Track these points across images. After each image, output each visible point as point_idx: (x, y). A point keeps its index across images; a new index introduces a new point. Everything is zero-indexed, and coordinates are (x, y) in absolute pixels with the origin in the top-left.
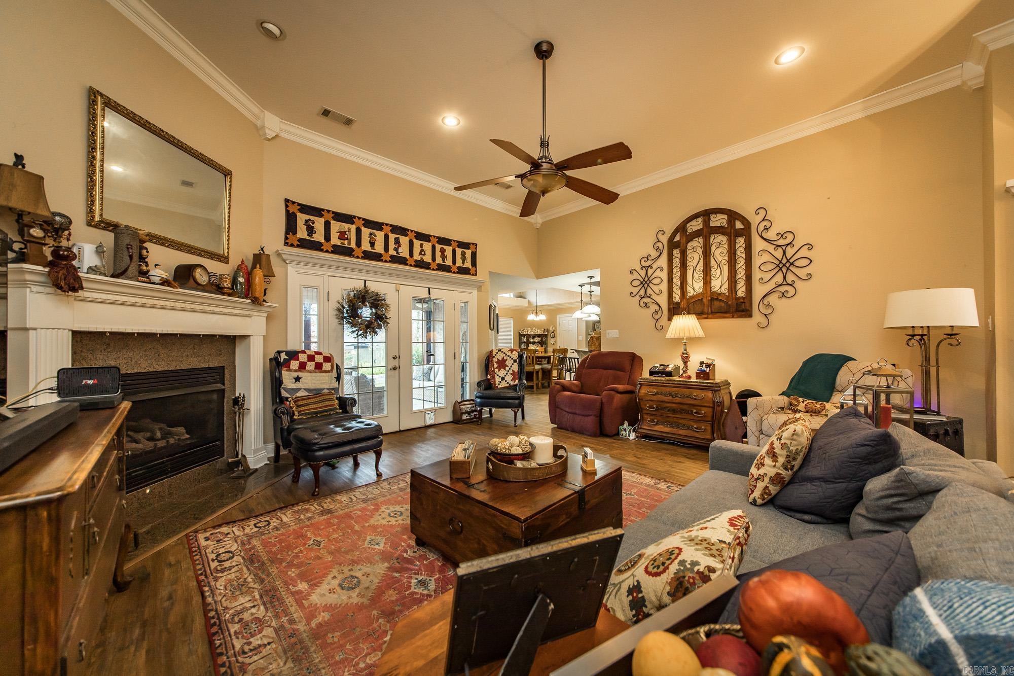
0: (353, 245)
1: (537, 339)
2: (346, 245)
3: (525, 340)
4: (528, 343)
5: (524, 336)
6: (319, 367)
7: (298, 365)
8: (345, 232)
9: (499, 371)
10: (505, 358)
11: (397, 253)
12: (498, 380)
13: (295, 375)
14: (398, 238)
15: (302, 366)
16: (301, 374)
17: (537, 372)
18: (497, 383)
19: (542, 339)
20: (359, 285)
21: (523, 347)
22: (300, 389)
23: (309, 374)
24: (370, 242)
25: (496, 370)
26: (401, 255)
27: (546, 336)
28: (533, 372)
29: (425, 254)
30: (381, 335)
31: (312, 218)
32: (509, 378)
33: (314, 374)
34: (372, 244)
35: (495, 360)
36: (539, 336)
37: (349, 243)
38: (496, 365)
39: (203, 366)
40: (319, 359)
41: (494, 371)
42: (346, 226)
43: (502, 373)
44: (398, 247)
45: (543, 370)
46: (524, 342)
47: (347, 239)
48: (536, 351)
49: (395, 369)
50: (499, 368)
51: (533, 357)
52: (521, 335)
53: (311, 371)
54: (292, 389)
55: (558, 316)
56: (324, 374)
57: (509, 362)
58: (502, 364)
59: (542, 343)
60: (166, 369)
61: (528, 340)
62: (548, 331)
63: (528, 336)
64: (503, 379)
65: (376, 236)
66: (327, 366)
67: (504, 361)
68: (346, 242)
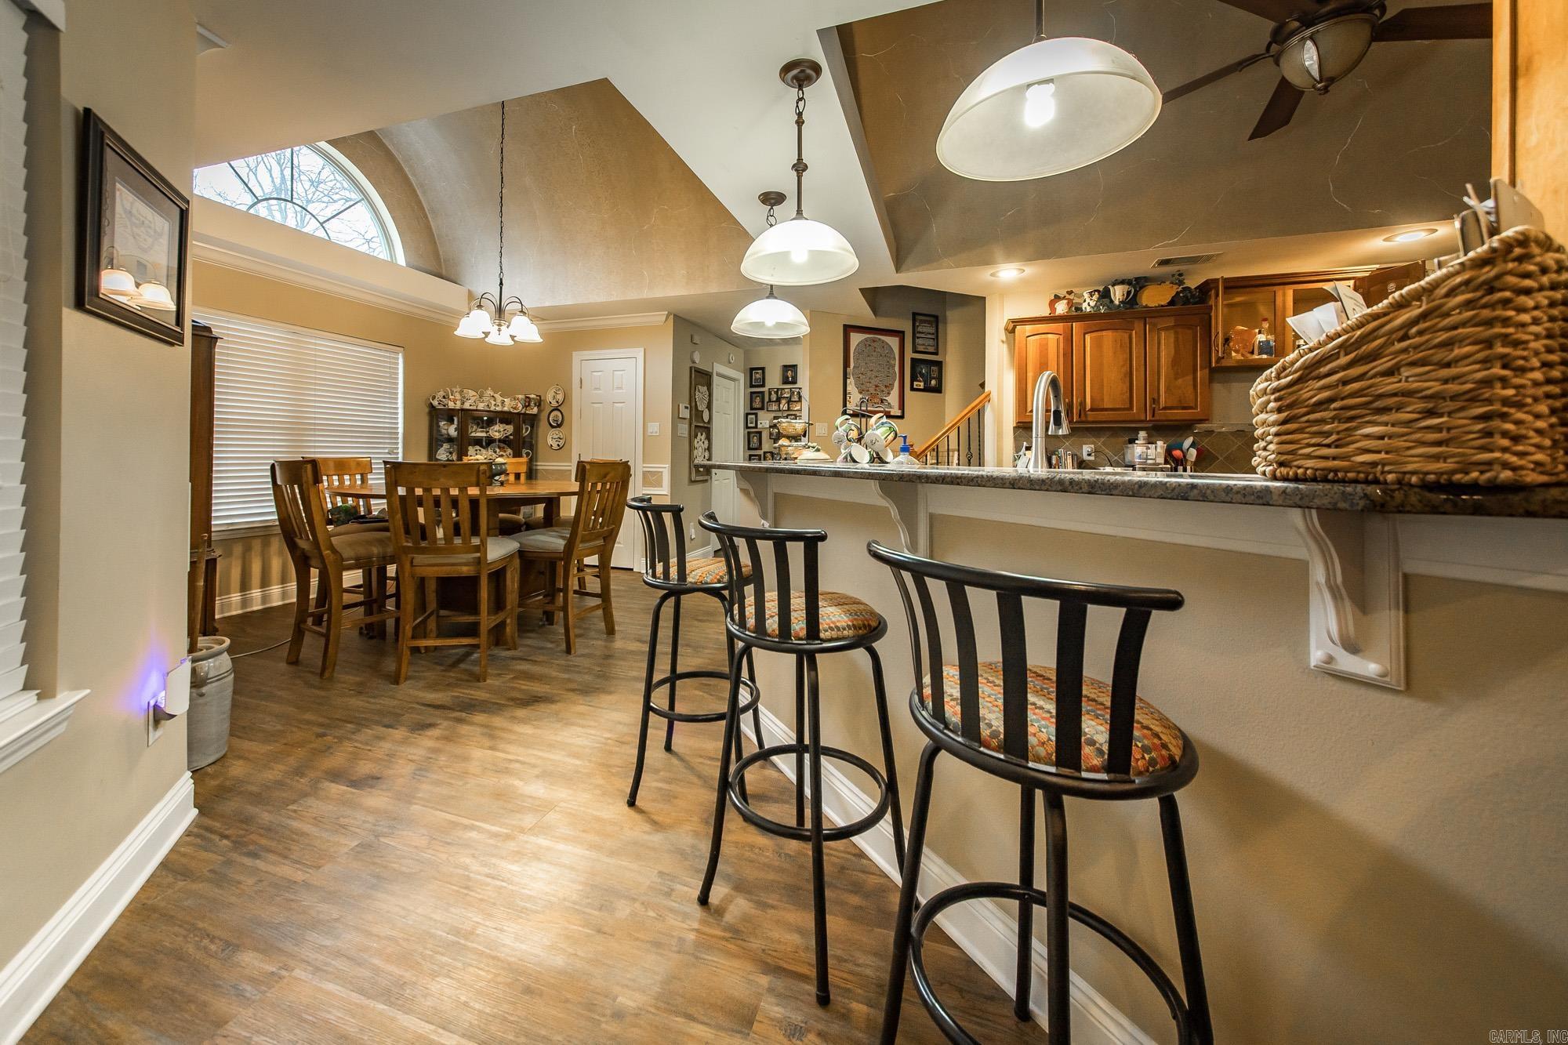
1: (498, 431)
3: (452, 431)
4: (462, 444)
5: (449, 415)
17: (498, 576)
19: (517, 431)
21: (442, 455)
27: (533, 420)
28: (472, 582)
36: (505, 418)
45: (526, 559)
46: (450, 440)
48: (490, 473)
51: (474, 503)
52: (437, 414)
55: (577, 356)
59: (517, 444)
61: (462, 430)
62: (539, 403)
63: (468, 417)
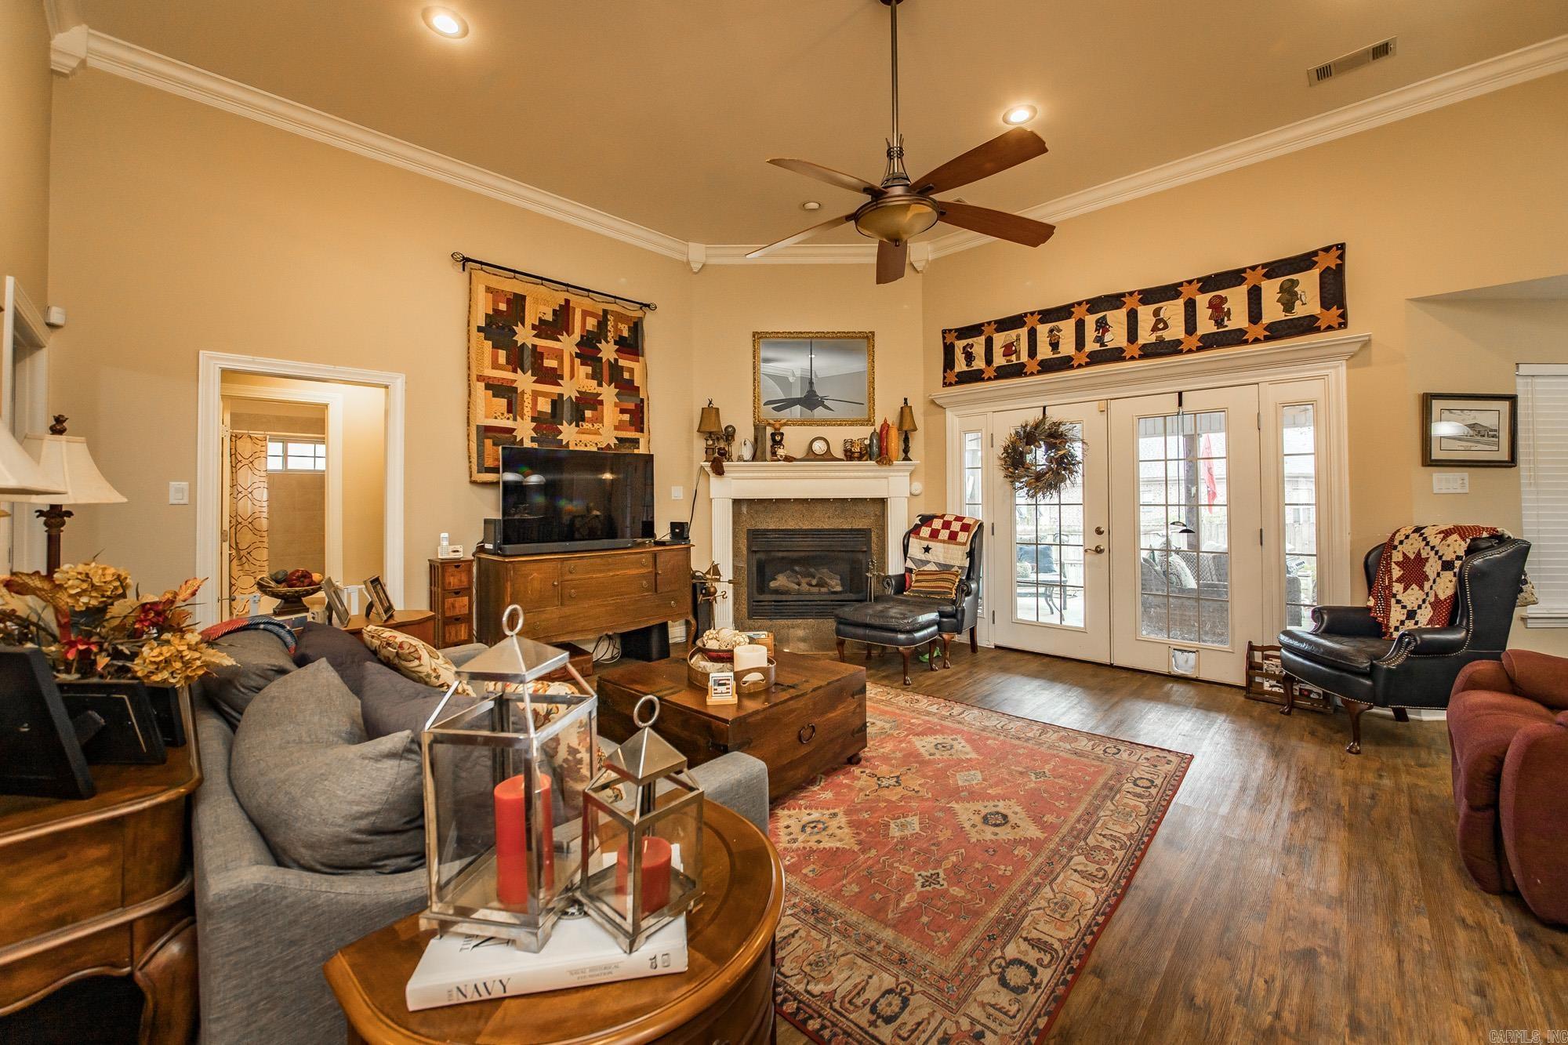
0: (1024, 358)
2: (1015, 362)
6: (953, 536)
7: (929, 532)
8: (1012, 343)
9: (1405, 589)
10: (1424, 555)
11: (1102, 345)
12: (1396, 615)
13: (925, 544)
14: (1104, 317)
15: (934, 534)
16: (931, 544)
18: (1393, 623)
20: (1032, 416)
22: (929, 562)
23: (942, 544)
24: (1051, 344)
25: (1398, 587)
26: (1110, 346)
29: (1166, 327)
30: (1072, 491)
31: (970, 341)
32: (1424, 616)
33: (946, 545)
34: (1055, 346)
35: (1397, 556)
37: (1018, 358)
38: (1397, 572)
39: (845, 527)
40: (956, 526)
41: (1390, 587)
42: (1012, 335)
43: (1412, 597)
44: (1103, 334)
47: (1016, 351)
49: (1098, 551)
50: (1407, 581)
53: (943, 542)
54: (921, 561)
56: (958, 547)
57: (1432, 568)
58: (1414, 572)
60: (810, 527)
64: (1411, 615)
65: (1059, 330)
66: (963, 537)
67: (1420, 561)
68: (1014, 358)
